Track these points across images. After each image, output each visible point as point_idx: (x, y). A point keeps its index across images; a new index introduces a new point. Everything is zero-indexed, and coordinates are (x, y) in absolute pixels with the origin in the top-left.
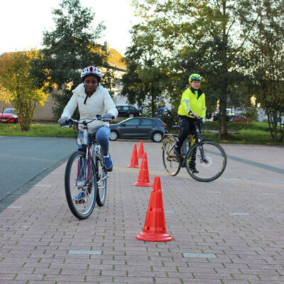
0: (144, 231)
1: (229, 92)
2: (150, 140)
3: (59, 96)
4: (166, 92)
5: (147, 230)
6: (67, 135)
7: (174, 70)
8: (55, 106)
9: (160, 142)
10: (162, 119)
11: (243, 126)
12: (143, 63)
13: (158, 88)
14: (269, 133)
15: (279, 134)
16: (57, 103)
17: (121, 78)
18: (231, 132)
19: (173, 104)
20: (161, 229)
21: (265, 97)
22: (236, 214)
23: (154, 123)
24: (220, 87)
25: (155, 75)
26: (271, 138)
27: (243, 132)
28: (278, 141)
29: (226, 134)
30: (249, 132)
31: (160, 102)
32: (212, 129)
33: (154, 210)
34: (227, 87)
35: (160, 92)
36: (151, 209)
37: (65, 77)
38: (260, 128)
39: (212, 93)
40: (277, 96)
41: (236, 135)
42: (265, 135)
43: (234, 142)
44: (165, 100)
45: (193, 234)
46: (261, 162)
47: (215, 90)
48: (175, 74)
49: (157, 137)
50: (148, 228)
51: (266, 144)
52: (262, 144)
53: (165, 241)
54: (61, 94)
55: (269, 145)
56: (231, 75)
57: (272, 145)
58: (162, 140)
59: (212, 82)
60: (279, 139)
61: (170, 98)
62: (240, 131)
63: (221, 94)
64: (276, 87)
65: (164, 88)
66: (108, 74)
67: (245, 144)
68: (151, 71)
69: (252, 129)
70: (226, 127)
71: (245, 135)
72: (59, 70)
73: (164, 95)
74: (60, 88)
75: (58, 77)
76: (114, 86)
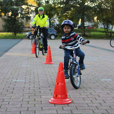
0: (54, 97)
1: (86, 15)
2: (49, 39)
3: (5, 19)
4: (56, 15)
5: (56, 97)
6: (10, 38)
7: (59, 5)
8: (3, 24)
9: (54, 39)
10: (54, 28)
11: (93, 30)
12: (44, 2)
13: (52, 14)
14: (105, 33)
15: (109, 34)
16: (4, 22)
17: (34, 10)
18: (87, 34)
19: (59, 21)
20: (65, 96)
21: (103, 16)
22: (104, 80)
23: (51, 30)
24: (81, 12)
25: (50, 8)
26: (106, 36)
27: (92, 33)
28: (109, 37)
29: (84, 34)
30: (95, 33)
31: (53, 21)
32: (78, 33)
33: (60, 84)
34: (84, 12)
35: (53, 16)
36: (58, 84)
37: (7, 10)
38: (100, 31)
39: (77, 15)
40: (108, 15)
41: (89, 35)
42: (102, 35)
43: (89, 38)
44: (55, 19)
45: (84, 96)
46: (105, 48)
47: (79, 13)
48: (59, 7)
49: (53, 37)
50: (56, 96)
51: (104, 39)
52: (102, 39)
53: (67, 104)
54: (6, 18)
55: (105, 39)
56: (86, 7)
57: (106, 39)
58: (55, 38)
59: (77, 10)
60: (110, 36)
61: (58, 18)
62: (91, 33)
63: (82, 15)
64: (108, 11)
65: (54, 14)
66: (28, 8)
67: (94, 39)
68: (48, 6)
69: (96, 32)
70: (84, 31)
71: (93, 35)
72: (4, 7)
73: (55, 17)
74: (5, 15)
75: (4, 10)
76: (31, 13)
